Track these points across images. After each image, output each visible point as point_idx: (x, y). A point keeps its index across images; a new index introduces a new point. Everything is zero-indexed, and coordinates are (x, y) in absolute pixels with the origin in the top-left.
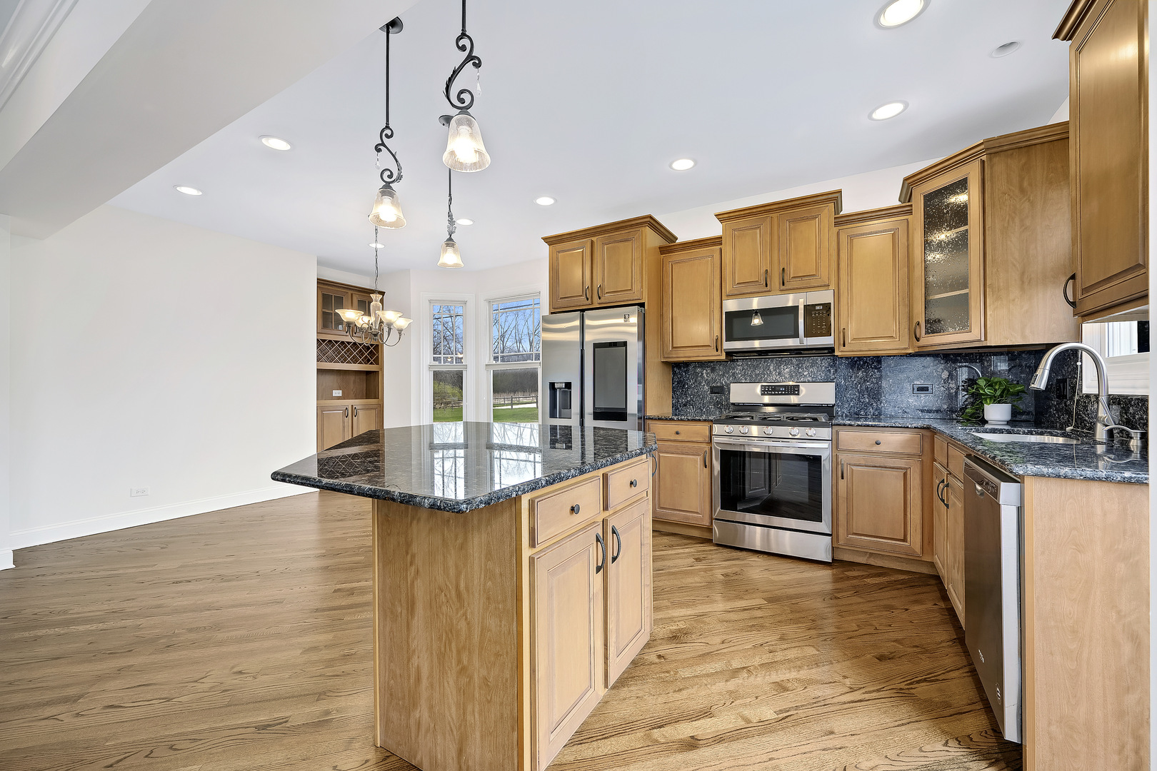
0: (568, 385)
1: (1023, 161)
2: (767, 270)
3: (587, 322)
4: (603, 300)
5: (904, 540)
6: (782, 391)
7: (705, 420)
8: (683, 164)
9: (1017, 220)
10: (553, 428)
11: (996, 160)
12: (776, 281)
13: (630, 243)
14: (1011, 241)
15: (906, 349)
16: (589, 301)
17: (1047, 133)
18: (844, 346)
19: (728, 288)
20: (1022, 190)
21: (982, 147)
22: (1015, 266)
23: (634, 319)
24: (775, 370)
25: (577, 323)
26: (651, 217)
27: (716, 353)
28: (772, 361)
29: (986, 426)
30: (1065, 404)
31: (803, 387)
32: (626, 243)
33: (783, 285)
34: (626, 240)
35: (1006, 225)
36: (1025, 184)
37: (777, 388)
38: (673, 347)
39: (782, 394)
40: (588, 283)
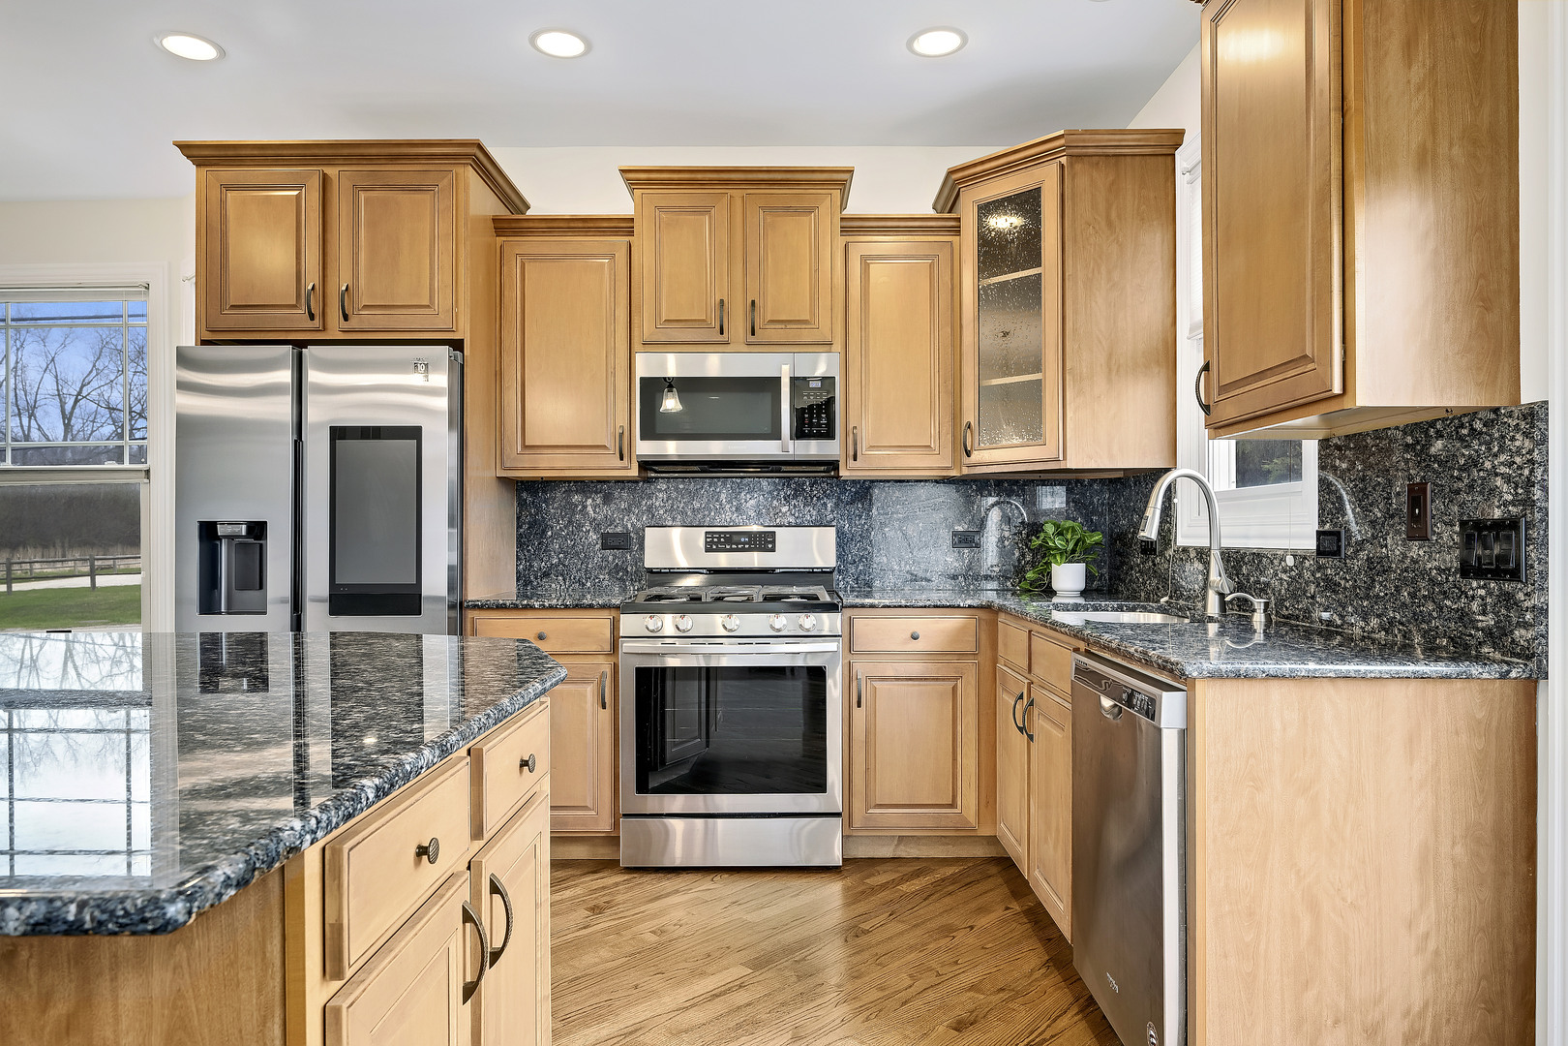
0: (258, 530)
1: (1111, 178)
2: (722, 301)
3: (313, 376)
4: (353, 323)
5: (953, 805)
6: (744, 543)
7: (603, 607)
8: (561, 44)
9: (1103, 269)
10: (211, 642)
11: (1078, 167)
12: (738, 327)
13: (427, 197)
14: (1096, 303)
15: (948, 468)
16: (317, 323)
17: (1139, 140)
18: (855, 459)
19: (646, 327)
20: (1110, 224)
21: (1062, 142)
22: (1100, 342)
23: (441, 379)
24: (728, 502)
25: (285, 376)
26: (480, 147)
27: (620, 464)
28: (725, 484)
29: (1055, 600)
30: (1153, 561)
31: (781, 534)
32: (418, 196)
33: (753, 334)
34: (418, 189)
35: (1090, 275)
36: (1114, 215)
37: (735, 538)
38: (525, 447)
39: (743, 550)
40: (312, 279)
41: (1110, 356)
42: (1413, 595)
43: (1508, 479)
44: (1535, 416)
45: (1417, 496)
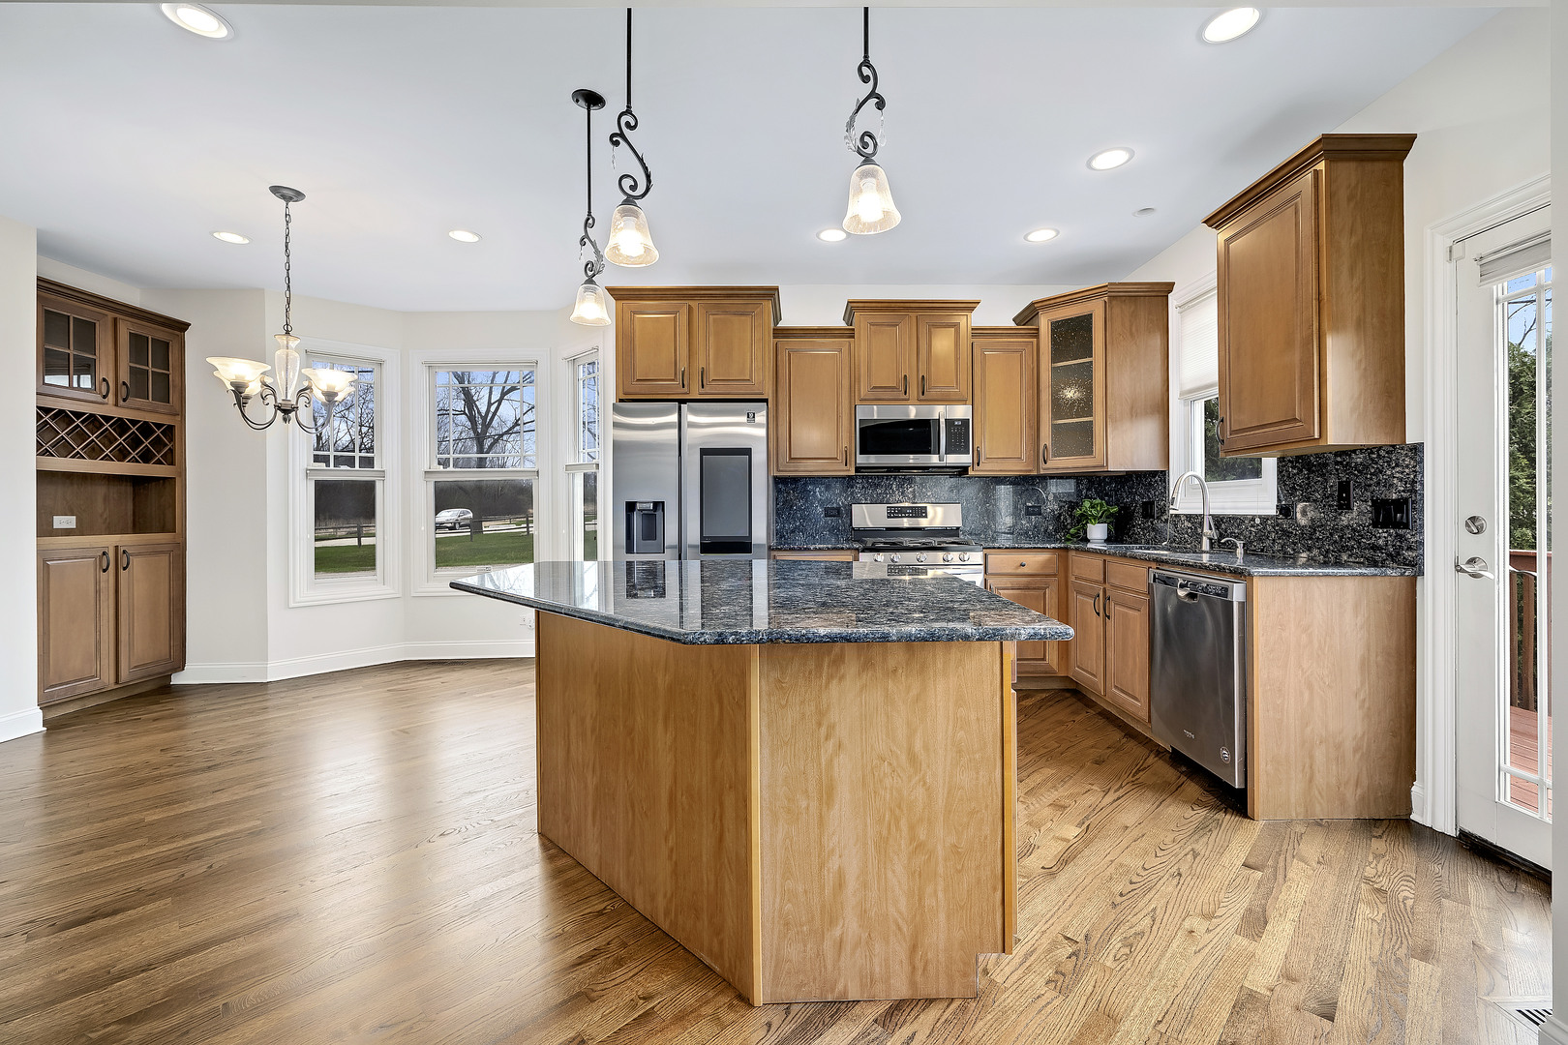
0: (659, 505)
2: (905, 376)
3: (687, 418)
4: (707, 389)
5: (1044, 659)
6: (909, 513)
8: (831, 235)
11: (1115, 304)
12: (913, 390)
13: (749, 318)
15: (1031, 471)
16: (686, 389)
18: (978, 465)
19: (864, 391)
24: (897, 489)
25: (674, 418)
26: (776, 290)
27: (845, 468)
28: (895, 479)
30: (1152, 522)
31: (930, 509)
32: (743, 318)
33: (923, 394)
34: (743, 314)
35: (1122, 362)
37: (904, 510)
38: (791, 458)
39: (908, 517)
40: (684, 364)
41: (1132, 408)
42: (1341, 537)
43: (1401, 480)
44: (1417, 450)
45: (1344, 487)
